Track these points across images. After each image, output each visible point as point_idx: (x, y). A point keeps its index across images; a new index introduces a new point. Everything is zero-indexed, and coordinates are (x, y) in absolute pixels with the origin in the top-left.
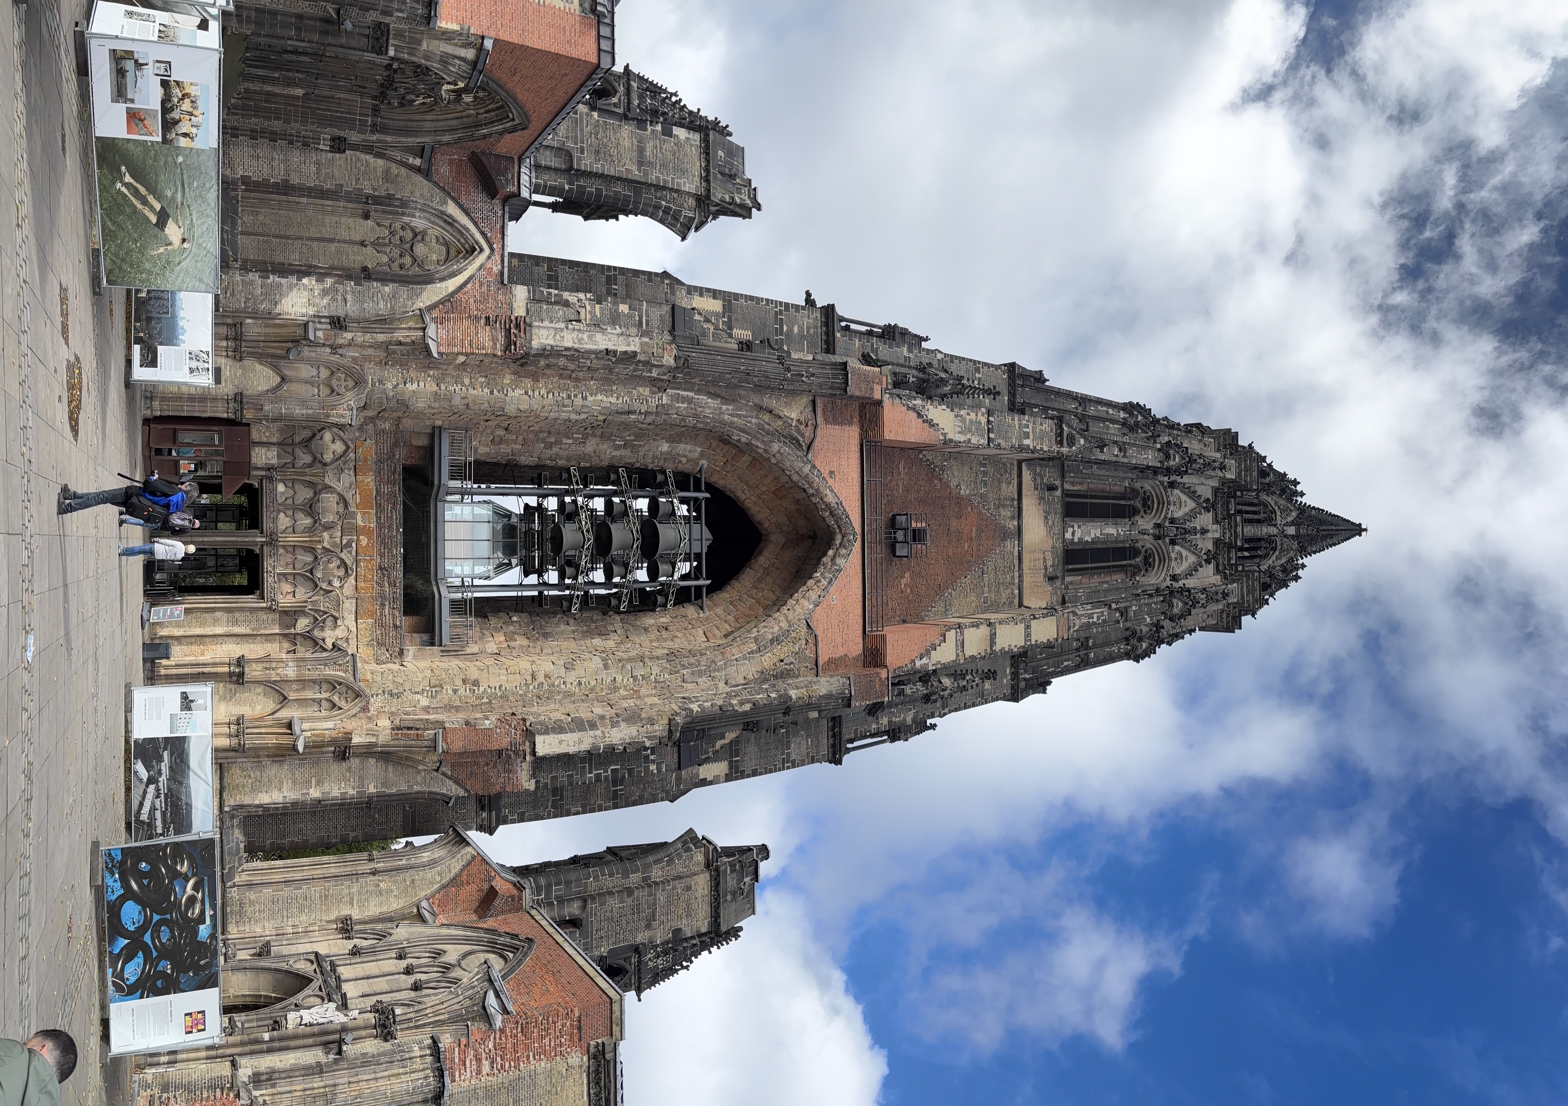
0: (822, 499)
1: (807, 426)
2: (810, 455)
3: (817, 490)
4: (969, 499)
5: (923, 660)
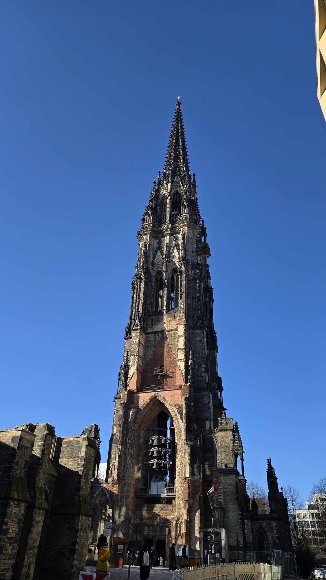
0: (149, 403)
4: (154, 351)
5: (183, 372)
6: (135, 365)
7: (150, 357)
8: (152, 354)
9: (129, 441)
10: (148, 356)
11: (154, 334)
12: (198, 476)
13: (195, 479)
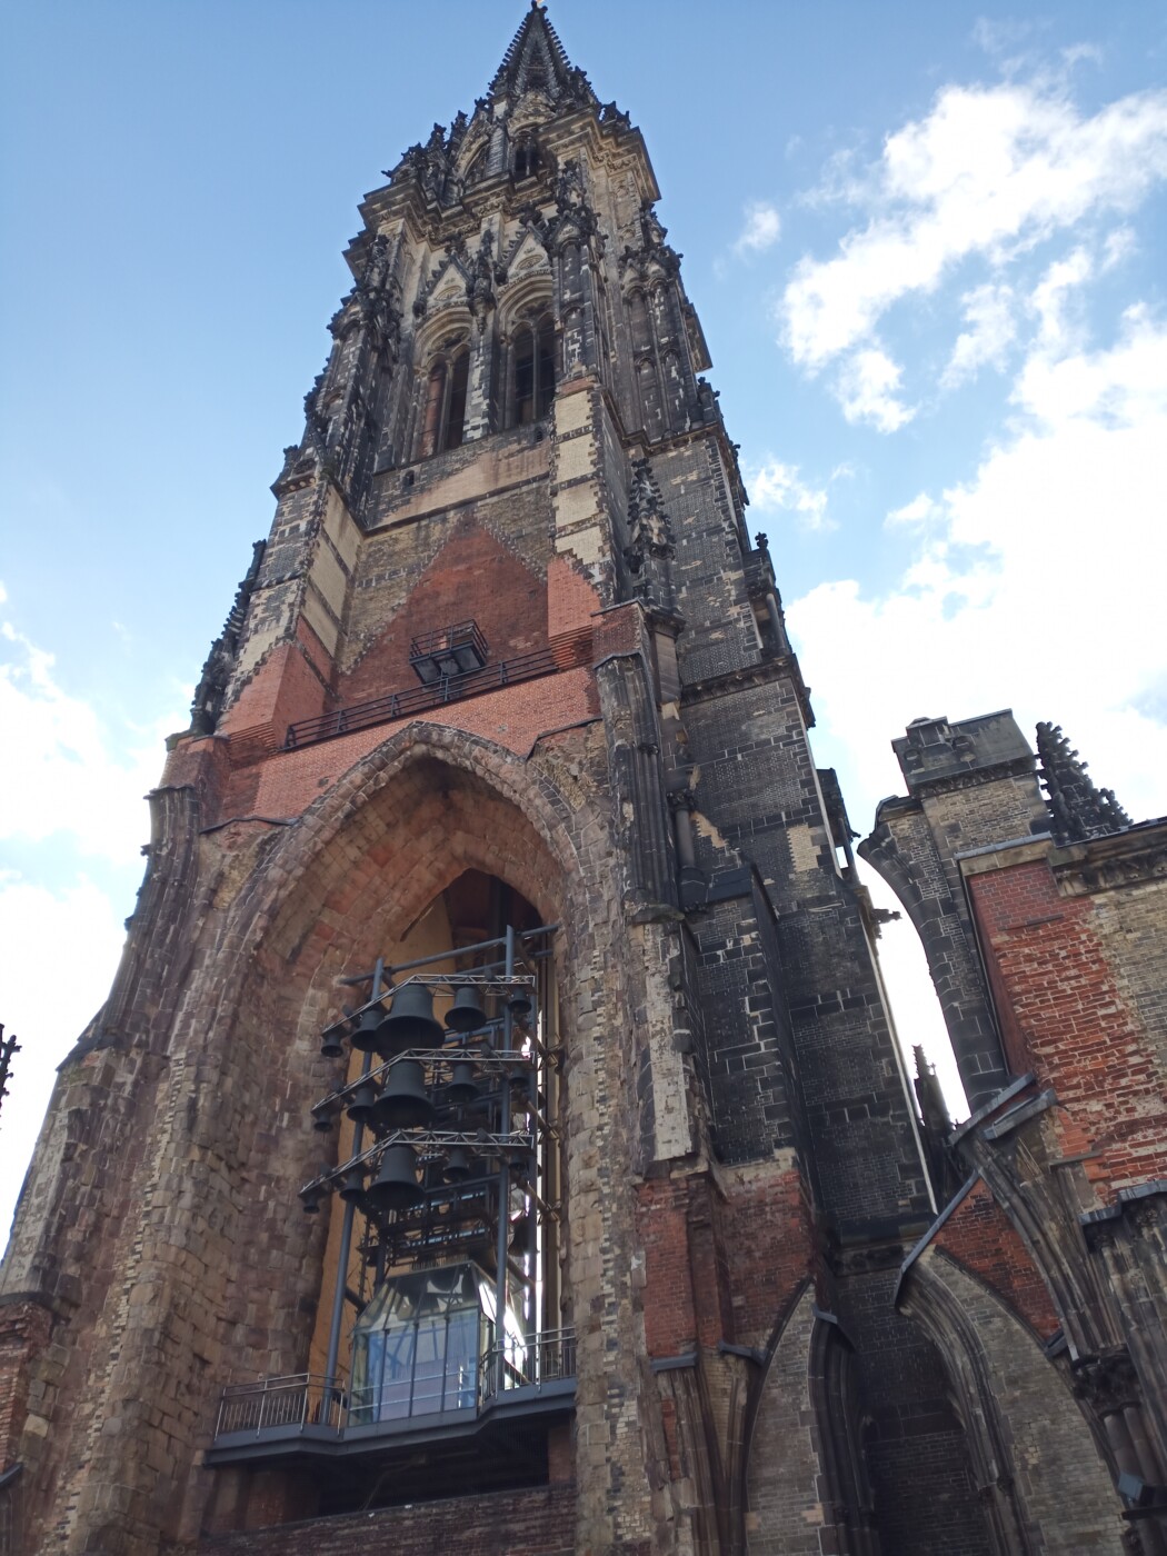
0: (359, 788)
1: (238, 834)
2: (290, 821)
3: (344, 797)
4: (413, 589)
5: (595, 571)
6: (278, 621)
7: (390, 617)
8: (403, 601)
11: (415, 525)
12: (777, 1153)
13: (754, 1187)
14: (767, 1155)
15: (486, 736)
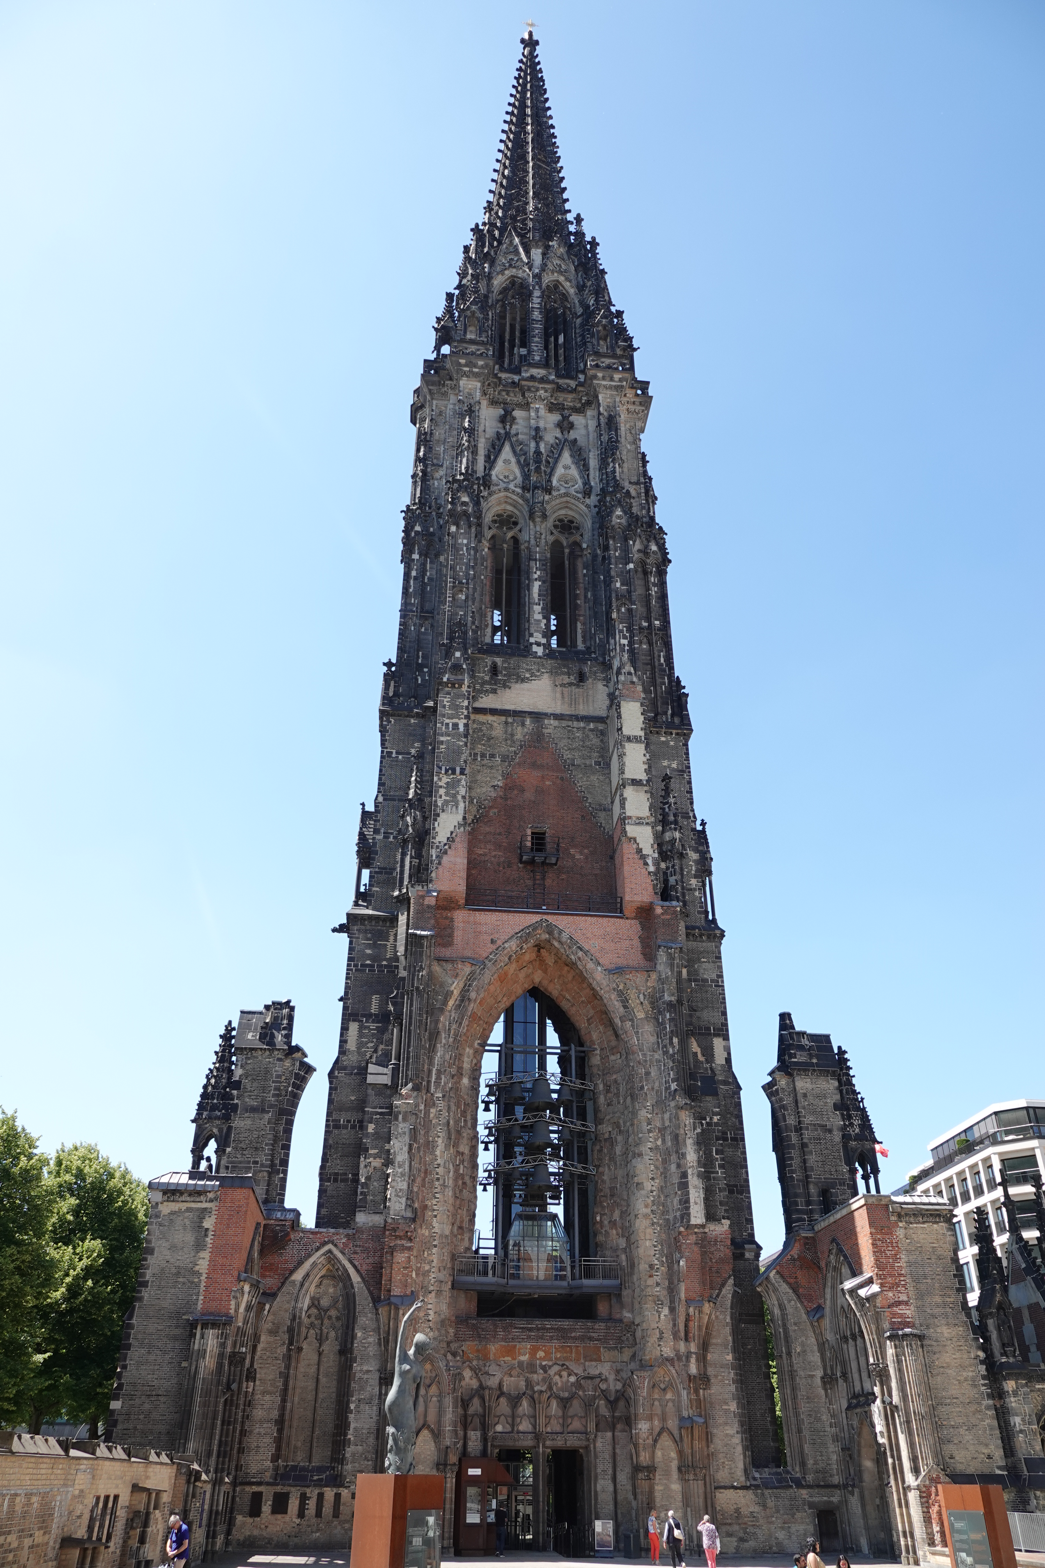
0: (513, 952)
1: (458, 968)
2: (478, 963)
3: (506, 955)
4: (506, 776)
5: (650, 861)
6: (457, 807)
7: (493, 794)
8: (500, 784)
9: (438, 1078)
10: (484, 790)
11: (503, 718)
12: (723, 1221)
13: (714, 1233)
14: (719, 1220)
15: (586, 947)
